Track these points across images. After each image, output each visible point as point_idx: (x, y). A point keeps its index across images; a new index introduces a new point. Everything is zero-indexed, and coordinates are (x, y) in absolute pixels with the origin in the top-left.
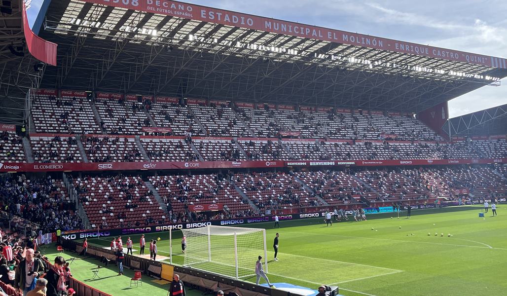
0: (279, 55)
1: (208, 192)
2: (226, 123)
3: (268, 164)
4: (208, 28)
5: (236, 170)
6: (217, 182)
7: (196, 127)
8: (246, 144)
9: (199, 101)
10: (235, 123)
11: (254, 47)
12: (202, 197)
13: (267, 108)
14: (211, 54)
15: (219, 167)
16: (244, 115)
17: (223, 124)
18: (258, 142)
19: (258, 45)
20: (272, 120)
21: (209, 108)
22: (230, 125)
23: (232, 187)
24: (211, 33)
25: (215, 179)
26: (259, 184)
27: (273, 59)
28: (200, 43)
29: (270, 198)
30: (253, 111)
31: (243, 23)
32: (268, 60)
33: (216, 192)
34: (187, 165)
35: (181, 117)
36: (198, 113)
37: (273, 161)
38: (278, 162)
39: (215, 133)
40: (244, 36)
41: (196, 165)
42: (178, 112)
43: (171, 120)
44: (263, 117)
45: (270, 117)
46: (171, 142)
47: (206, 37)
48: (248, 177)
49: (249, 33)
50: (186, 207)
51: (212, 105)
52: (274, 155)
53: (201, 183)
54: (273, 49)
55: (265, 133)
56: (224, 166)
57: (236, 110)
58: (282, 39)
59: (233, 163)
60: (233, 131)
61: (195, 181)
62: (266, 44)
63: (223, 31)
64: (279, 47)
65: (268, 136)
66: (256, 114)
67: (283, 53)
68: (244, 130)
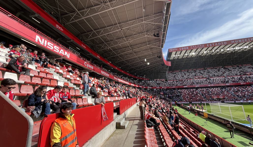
0: (240, 50)
1: (218, 93)
2: (222, 73)
3: (242, 84)
4: (210, 48)
5: (228, 86)
6: (221, 90)
7: (211, 75)
8: (231, 78)
9: (211, 68)
10: (225, 72)
11: (228, 49)
12: (216, 94)
13: (238, 66)
14: (213, 55)
15: (221, 85)
16: (228, 70)
17: (220, 73)
18: (236, 77)
19: (230, 49)
20: (241, 70)
21: (214, 69)
22: (223, 73)
23: (227, 91)
24: (211, 50)
25: (220, 89)
26: (239, 90)
27: (237, 51)
28: (208, 53)
29: (245, 95)
30: (232, 68)
31: (222, 44)
32: (235, 52)
33: (221, 93)
34: (209, 85)
35: (205, 73)
36: (211, 71)
37: (244, 83)
38: (246, 83)
39: (218, 76)
40: (224, 47)
41: (212, 85)
42: (204, 72)
43: (202, 74)
44: (237, 69)
45: (240, 69)
46: (203, 80)
47: (210, 51)
48: (233, 88)
49: (225, 46)
50: (211, 97)
51: (215, 68)
52: (244, 80)
53: (215, 90)
54: (236, 48)
55: (239, 74)
56: (223, 85)
57: (225, 68)
58: (240, 45)
59: (226, 84)
60: (225, 75)
61: (213, 90)
62: (233, 47)
63: (215, 48)
64: (239, 47)
65: (240, 75)
66: (233, 69)
67: (241, 49)
68: (229, 74)
